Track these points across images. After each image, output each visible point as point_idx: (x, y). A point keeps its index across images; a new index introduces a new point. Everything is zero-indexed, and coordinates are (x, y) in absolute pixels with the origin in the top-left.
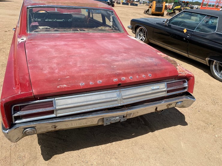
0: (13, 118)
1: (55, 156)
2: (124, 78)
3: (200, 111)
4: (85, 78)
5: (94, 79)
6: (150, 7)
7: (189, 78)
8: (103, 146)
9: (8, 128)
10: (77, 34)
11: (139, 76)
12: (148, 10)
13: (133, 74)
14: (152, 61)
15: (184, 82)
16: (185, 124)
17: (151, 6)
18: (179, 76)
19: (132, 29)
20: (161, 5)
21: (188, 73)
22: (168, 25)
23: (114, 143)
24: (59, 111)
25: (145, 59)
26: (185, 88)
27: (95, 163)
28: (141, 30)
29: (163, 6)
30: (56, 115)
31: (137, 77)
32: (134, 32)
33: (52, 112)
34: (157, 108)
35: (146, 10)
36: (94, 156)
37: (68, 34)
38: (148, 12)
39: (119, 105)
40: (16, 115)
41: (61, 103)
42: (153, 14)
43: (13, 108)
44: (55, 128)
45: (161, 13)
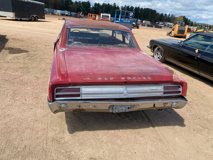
0: (55, 96)
1: (77, 132)
2: (130, 78)
3: (200, 118)
4: (102, 75)
5: (108, 77)
6: (173, 30)
7: (183, 84)
8: (113, 131)
9: (51, 101)
10: (101, 48)
11: (141, 78)
12: (171, 33)
13: (136, 76)
14: (154, 69)
15: (179, 87)
16: (183, 125)
17: (174, 28)
18: (174, 82)
19: (151, 48)
20: (183, 28)
21: (182, 80)
22: (182, 45)
23: (121, 130)
24: (83, 96)
25: (149, 68)
26: (180, 92)
27: (105, 141)
28: (159, 49)
29: (185, 29)
30: (81, 98)
31: (140, 78)
32: (153, 51)
33: (79, 95)
34: (154, 105)
35: (169, 32)
36: (105, 137)
37: (94, 48)
38: (170, 34)
39: (125, 97)
40: (57, 94)
41: (85, 90)
42: (175, 36)
43: (55, 90)
44: (80, 107)
45: (184, 35)
